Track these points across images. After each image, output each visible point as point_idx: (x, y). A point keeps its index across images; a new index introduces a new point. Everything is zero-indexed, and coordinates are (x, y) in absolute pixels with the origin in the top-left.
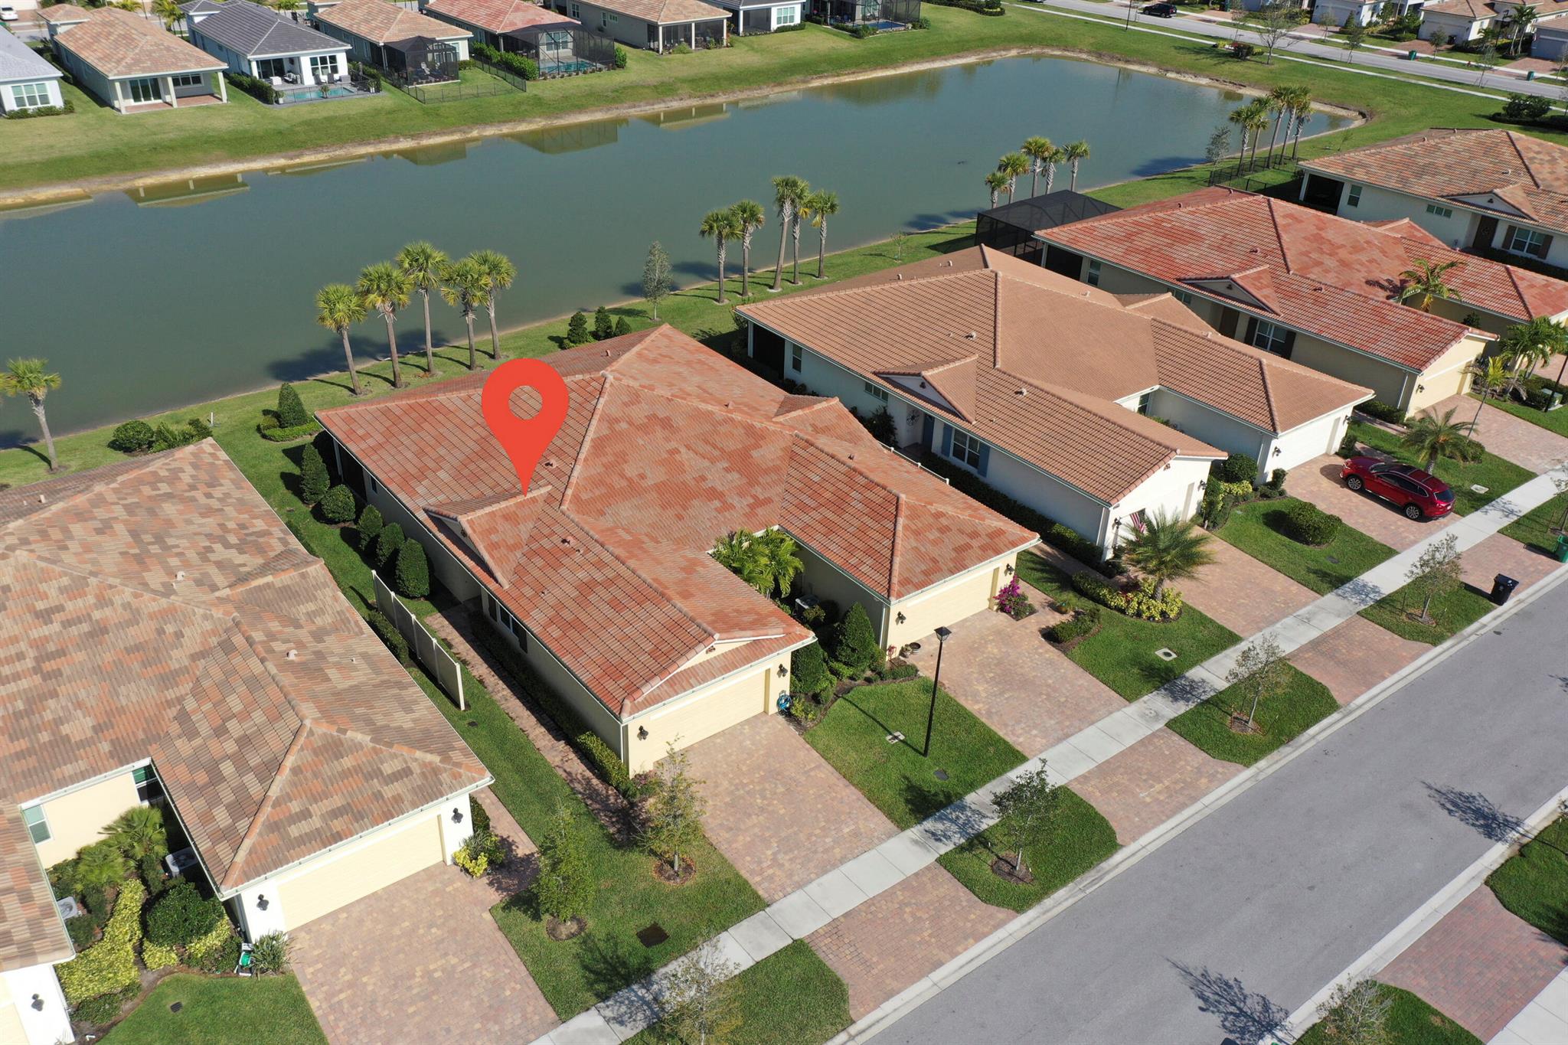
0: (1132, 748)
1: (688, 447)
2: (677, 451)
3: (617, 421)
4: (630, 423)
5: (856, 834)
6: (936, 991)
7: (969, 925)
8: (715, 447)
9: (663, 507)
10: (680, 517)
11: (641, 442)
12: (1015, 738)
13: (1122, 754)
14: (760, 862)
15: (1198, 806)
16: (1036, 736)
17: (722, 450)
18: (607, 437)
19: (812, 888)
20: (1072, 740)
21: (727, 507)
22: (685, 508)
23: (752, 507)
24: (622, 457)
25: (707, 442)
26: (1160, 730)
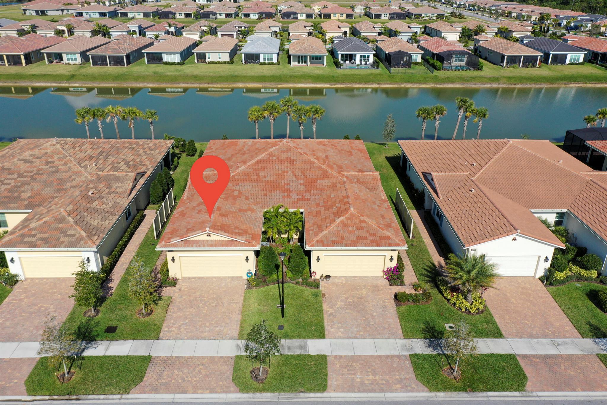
0: (380, 356)
1: (293, 172)
2: (287, 172)
3: (274, 156)
4: (278, 158)
5: (219, 332)
6: (171, 401)
7: (215, 385)
8: (304, 174)
9: (263, 190)
10: (265, 195)
11: (276, 165)
12: (329, 328)
13: (372, 356)
14: (174, 324)
15: (382, 394)
16: (340, 331)
17: (306, 177)
18: (264, 161)
19: (180, 342)
20: (355, 341)
21: (289, 197)
22: (271, 192)
23: (298, 200)
24: (263, 169)
25: (303, 173)
26: (404, 356)
